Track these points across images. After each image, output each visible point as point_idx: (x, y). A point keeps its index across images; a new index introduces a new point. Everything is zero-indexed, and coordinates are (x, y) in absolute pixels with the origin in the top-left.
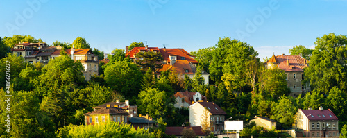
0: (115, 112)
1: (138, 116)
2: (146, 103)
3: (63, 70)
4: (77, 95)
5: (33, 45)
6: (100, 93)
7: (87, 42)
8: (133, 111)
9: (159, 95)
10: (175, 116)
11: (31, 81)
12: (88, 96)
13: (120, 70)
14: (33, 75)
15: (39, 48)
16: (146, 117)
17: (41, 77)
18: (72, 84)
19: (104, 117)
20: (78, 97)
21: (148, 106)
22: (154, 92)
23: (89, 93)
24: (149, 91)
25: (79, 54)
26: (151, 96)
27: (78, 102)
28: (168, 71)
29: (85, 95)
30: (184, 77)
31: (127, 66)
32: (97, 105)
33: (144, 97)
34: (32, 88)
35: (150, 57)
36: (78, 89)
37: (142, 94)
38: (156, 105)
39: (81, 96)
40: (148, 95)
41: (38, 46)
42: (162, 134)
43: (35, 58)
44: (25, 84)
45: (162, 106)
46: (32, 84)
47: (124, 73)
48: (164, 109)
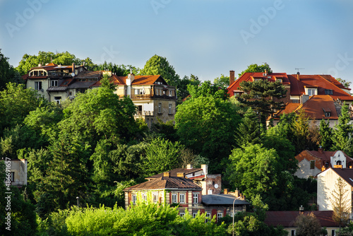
0: (175, 185)
1: (222, 193)
2: (242, 170)
3: (97, 113)
4: (122, 156)
5: (62, 69)
6: (160, 152)
7: (170, 64)
8: (214, 183)
9: (263, 156)
10: (292, 192)
11: (44, 132)
12: (141, 158)
13: (200, 113)
14: (49, 121)
15: (73, 75)
16: (236, 194)
17: (62, 124)
18: (114, 138)
19: (156, 194)
20: (124, 159)
21: (245, 174)
22: (255, 151)
23: (143, 152)
24: (247, 149)
25: (141, 84)
26: (251, 158)
27: (124, 168)
28: (293, 115)
29: (137, 155)
30: (319, 124)
31: (213, 104)
32: (156, 173)
33: (238, 160)
34: (45, 144)
35: (262, 90)
36: (125, 146)
37: (236, 154)
38: (258, 173)
39: (129, 157)
40: (245, 155)
41: (70, 70)
42: (257, 223)
43: (65, 91)
44: (34, 137)
45: (268, 175)
46: (46, 136)
47: (206, 117)
48: (271, 180)
